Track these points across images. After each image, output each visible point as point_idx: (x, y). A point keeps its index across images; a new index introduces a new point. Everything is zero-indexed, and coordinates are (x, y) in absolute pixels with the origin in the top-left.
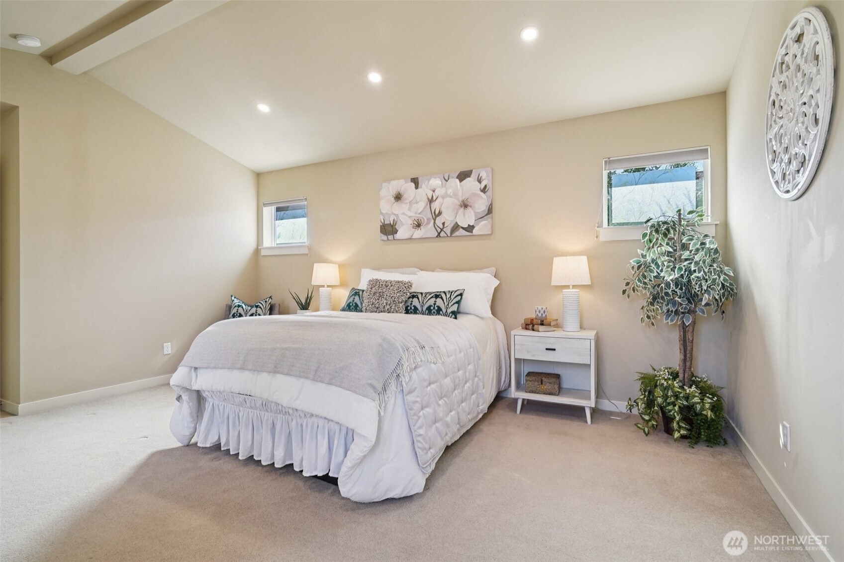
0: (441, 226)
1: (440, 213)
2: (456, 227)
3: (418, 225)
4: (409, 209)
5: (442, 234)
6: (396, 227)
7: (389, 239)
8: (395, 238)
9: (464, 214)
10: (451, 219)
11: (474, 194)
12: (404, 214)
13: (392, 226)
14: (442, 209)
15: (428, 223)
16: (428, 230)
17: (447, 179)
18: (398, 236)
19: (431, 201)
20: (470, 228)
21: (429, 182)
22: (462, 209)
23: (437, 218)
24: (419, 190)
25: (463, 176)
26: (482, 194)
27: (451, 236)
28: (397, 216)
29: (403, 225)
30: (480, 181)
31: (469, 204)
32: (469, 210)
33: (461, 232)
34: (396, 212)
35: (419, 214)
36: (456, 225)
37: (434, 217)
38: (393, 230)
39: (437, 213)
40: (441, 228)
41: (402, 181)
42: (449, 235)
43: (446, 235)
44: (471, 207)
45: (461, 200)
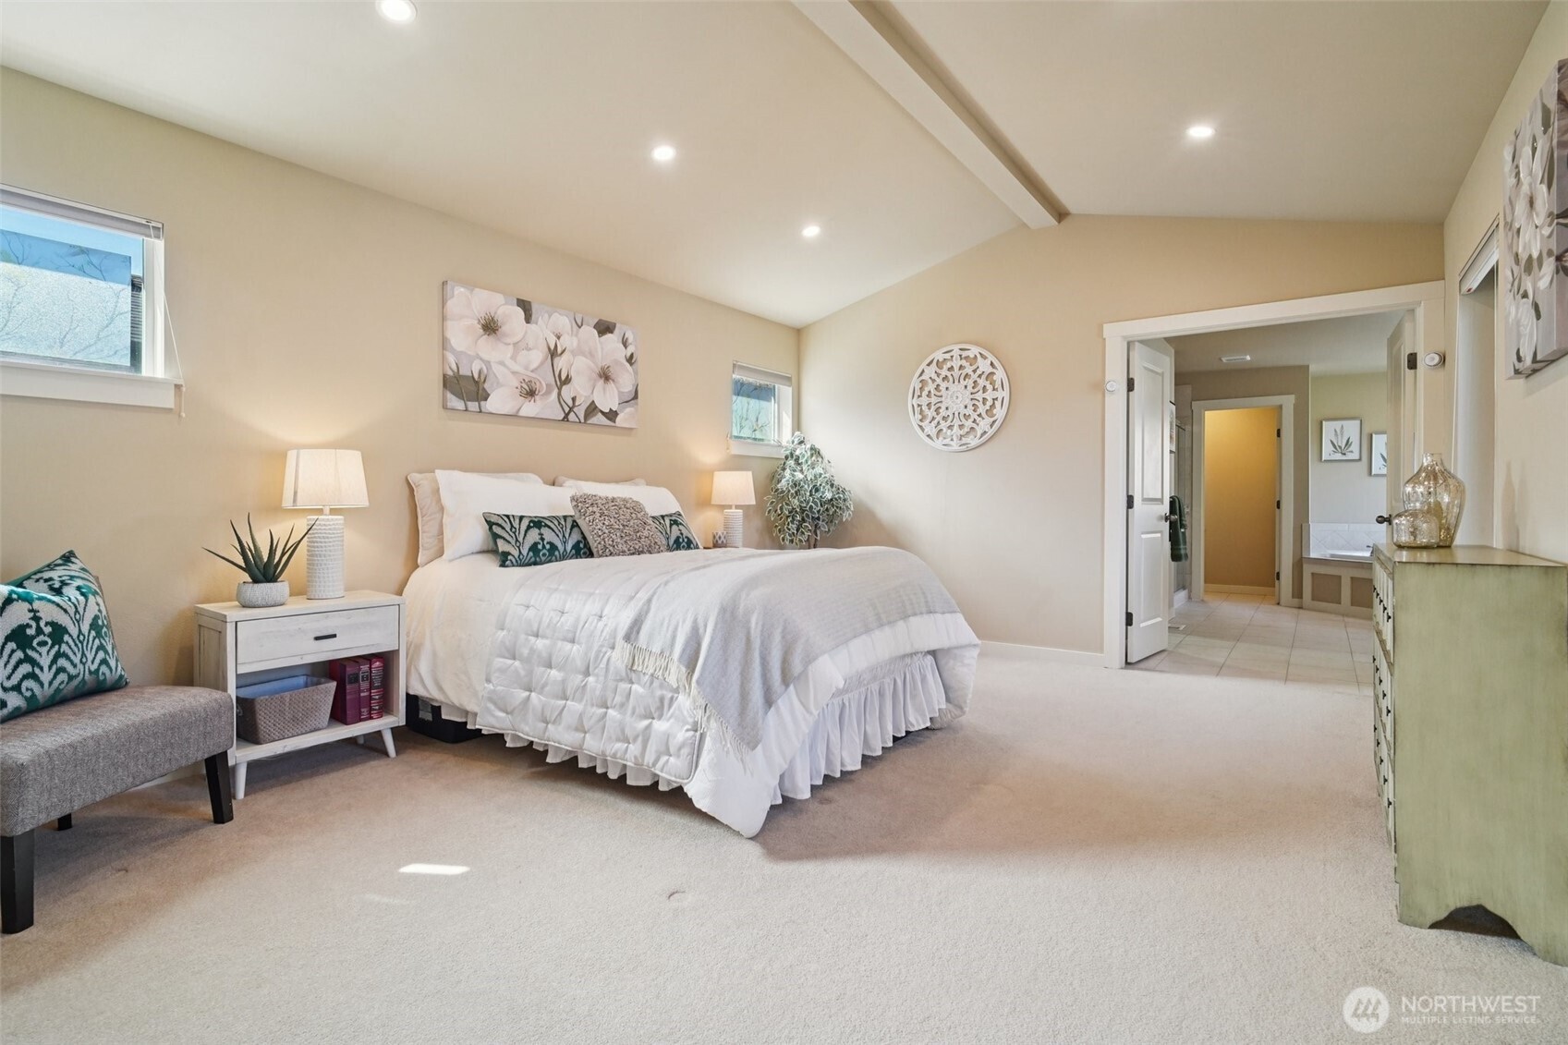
0: (570, 403)
1: (568, 380)
2: (592, 409)
3: (531, 393)
4: (513, 358)
5: (572, 417)
6: (486, 386)
7: (469, 409)
8: (483, 410)
9: (604, 389)
10: (585, 394)
11: (616, 362)
12: (502, 363)
13: (477, 383)
14: (572, 374)
15: (548, 392)
16: (545, 406)
17: (580, 324)
18: (491, 405)
19: (553, 353)
20: (611, 415)
21: (550, 317)
22: (602, 381)
23: (564, 387)
24: (532, 326)
25: (604, 328)
26: (628, 365)
27: (585, 422)
28: (488, 363)
29: (499, 385)
30: (625, 344)
31: (613, 377)
32: (611, 385)
33: (599, 419)
34: (485, 357)
35: (532, 371)
36: (593, 406)
37: (559, 383)
38: (478, 393)
39: (563, 378)
40: (571, 406)
41: (499, 298)
42: (583, 421)
43: (578, 420)
44: (613, 381)
45: (600, 367)
